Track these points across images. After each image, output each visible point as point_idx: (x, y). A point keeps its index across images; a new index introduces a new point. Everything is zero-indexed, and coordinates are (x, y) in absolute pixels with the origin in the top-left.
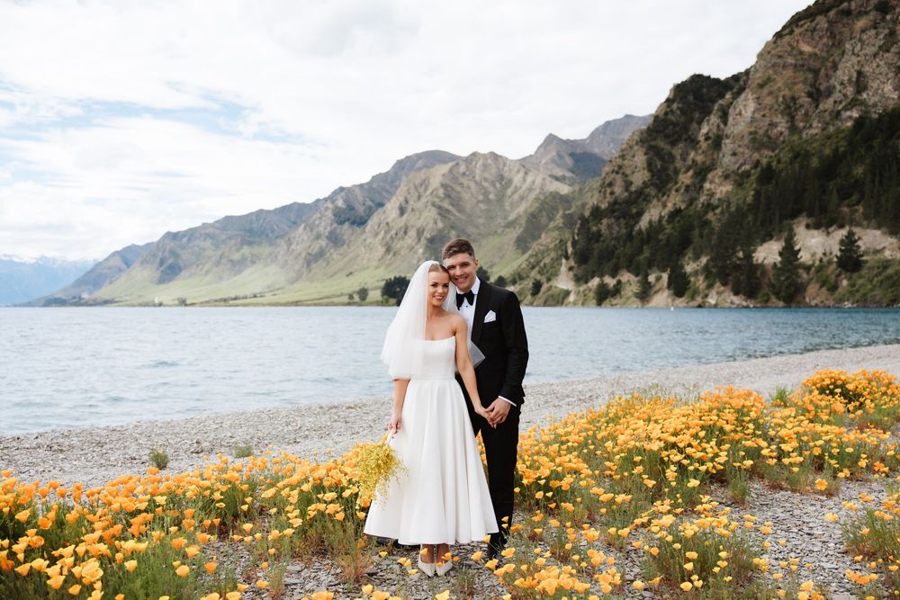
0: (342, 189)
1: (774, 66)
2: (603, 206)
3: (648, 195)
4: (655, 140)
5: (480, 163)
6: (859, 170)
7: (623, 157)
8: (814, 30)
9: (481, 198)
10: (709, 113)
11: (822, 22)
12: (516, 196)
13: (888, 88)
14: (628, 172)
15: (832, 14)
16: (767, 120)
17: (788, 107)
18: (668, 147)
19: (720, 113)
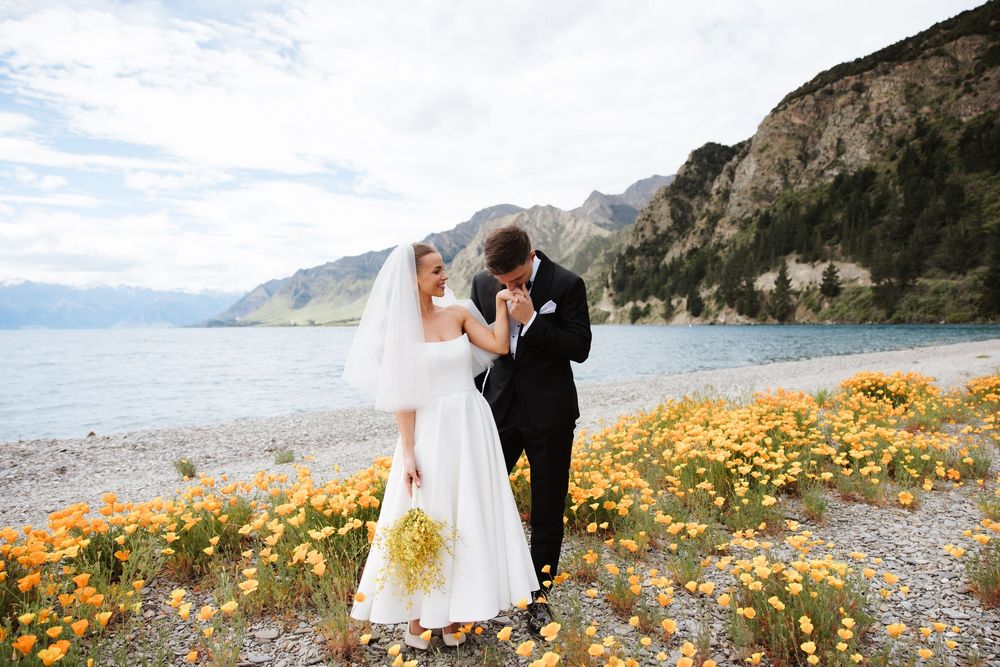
0: (433, 235)
1: (772, 134)
2: (636, 246)
3: (672, 237)
4: (677, 194)
5: (540, 213)
6: (838, 217)
7: (651, 208)
8: (803, 106)
9: (540, 240)
10: (720, 172)
11: (810, 99)
12: (568, 240)
13: (862, 152)
14: (656, 220)
15: (818, 93)
16: (765, 178)
17: (782, 167)
18: (687, 200)
19: (728, 173)
